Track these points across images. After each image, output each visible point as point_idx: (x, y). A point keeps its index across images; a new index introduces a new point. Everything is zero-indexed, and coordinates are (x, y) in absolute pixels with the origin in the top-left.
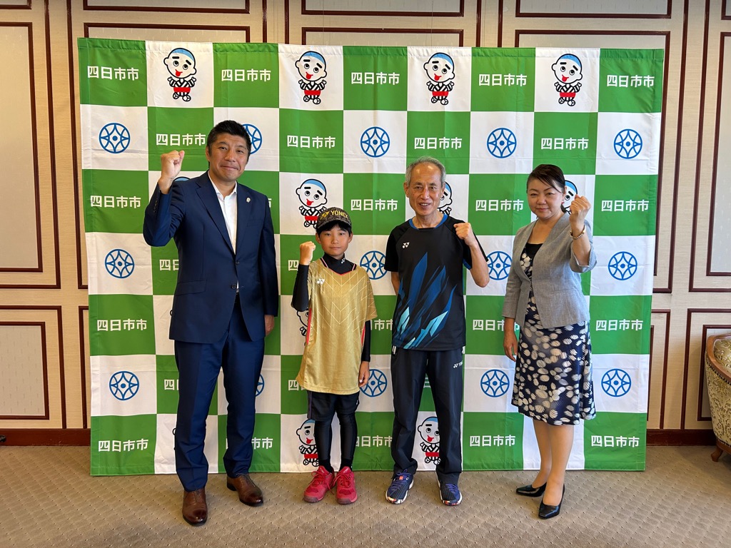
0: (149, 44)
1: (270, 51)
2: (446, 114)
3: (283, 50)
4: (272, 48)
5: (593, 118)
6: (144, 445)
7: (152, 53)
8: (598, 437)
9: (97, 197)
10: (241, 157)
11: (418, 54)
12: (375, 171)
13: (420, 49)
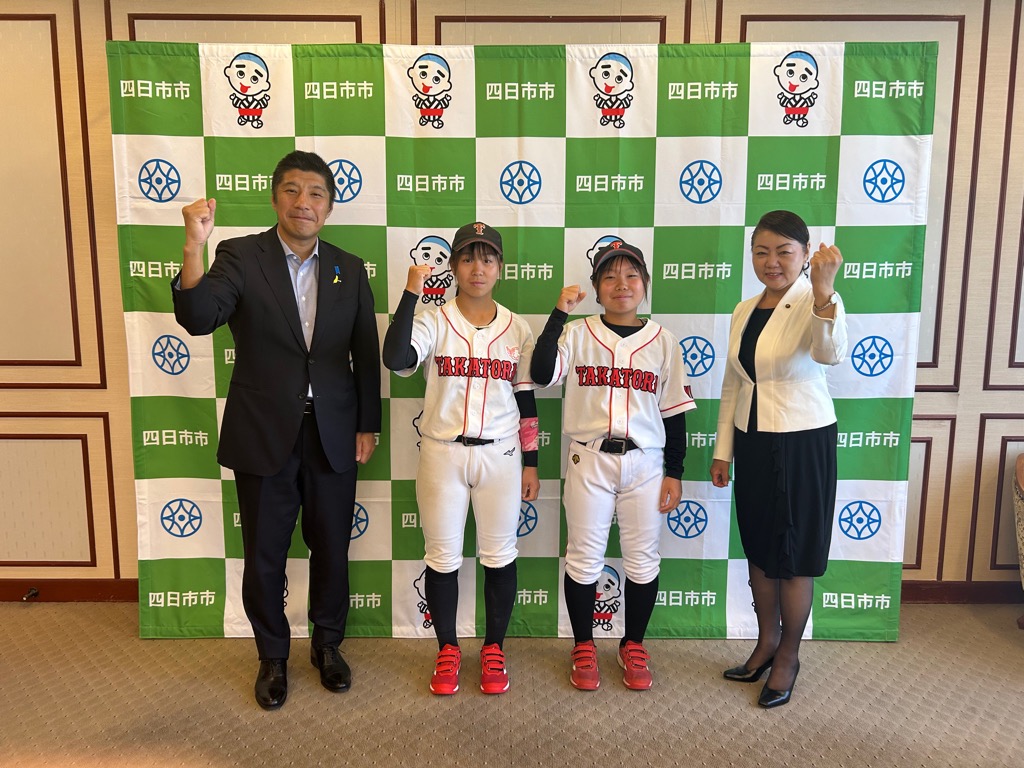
0: (203, 48)
1: (372, 55)
2: (621, 142)
3: (390, 54)
4: (375, 52)
5: (833, 144)
6: (210, 599)
7: (208, 60)
8: (832, 594)
9: (139, 263)
10: (318, 203)
11: (581, 55)
12: (521, 224)
13: (584, 48)
